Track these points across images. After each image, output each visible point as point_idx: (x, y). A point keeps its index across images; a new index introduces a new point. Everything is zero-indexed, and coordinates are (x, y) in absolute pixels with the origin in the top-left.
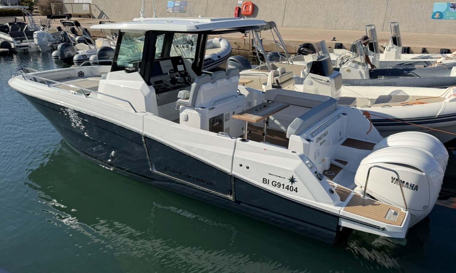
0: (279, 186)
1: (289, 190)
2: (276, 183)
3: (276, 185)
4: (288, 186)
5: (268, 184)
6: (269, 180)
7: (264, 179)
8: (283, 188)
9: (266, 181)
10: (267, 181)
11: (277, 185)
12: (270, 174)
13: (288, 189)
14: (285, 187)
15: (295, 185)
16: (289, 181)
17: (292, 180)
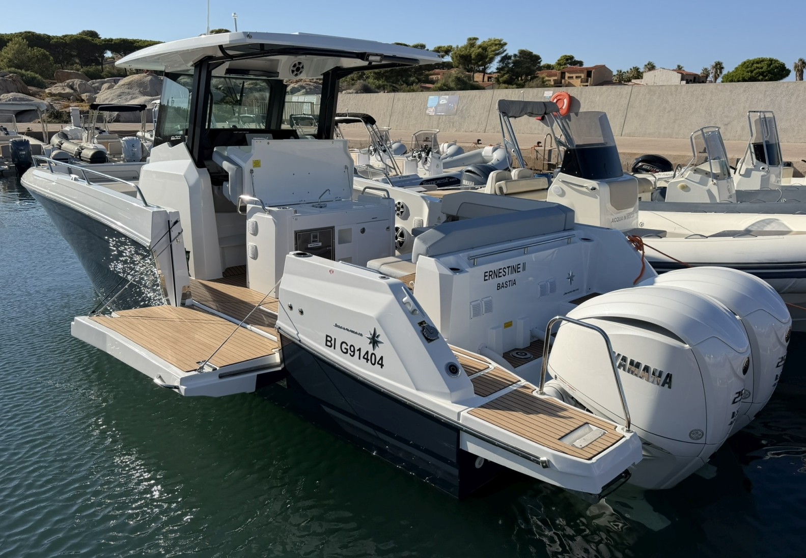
0: (352, 354)
1: (369, 362)
2: (347, 345)
3: (347, 349)
4: (367, 353)
5: (335, 348)
6: (335, 339)
7: (327, 336)
8: (359, 359)
9: (330, 341)
10: (333, 342)
11: (349, 352)
12: (336, 326)
13: (367, 360)
14: (363, 354)
15: (379, 352)
16: (369, 341)
17: (374, 341)
